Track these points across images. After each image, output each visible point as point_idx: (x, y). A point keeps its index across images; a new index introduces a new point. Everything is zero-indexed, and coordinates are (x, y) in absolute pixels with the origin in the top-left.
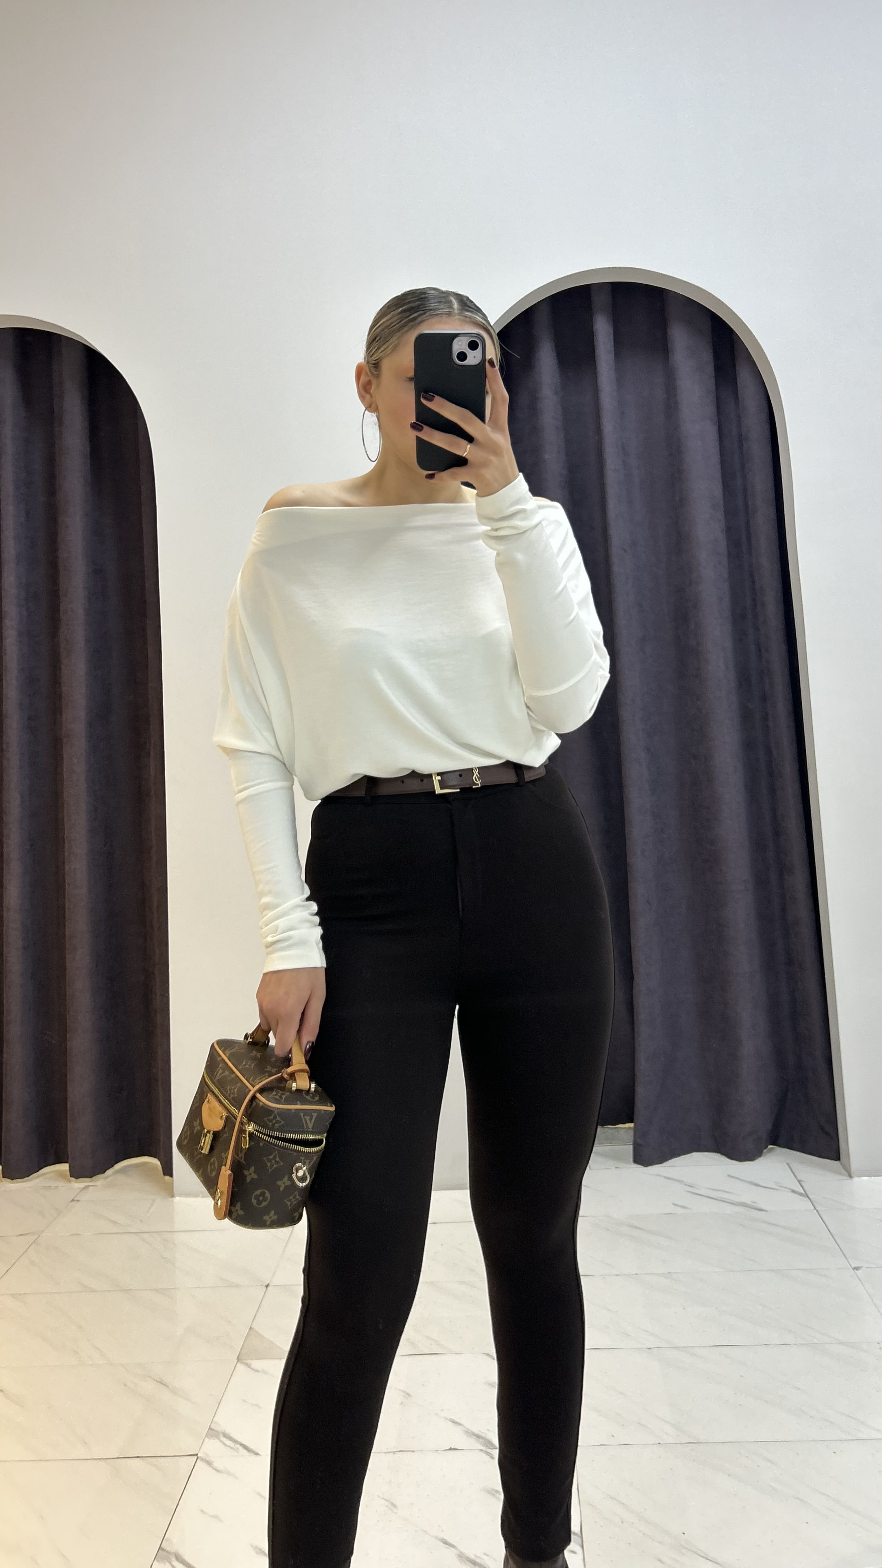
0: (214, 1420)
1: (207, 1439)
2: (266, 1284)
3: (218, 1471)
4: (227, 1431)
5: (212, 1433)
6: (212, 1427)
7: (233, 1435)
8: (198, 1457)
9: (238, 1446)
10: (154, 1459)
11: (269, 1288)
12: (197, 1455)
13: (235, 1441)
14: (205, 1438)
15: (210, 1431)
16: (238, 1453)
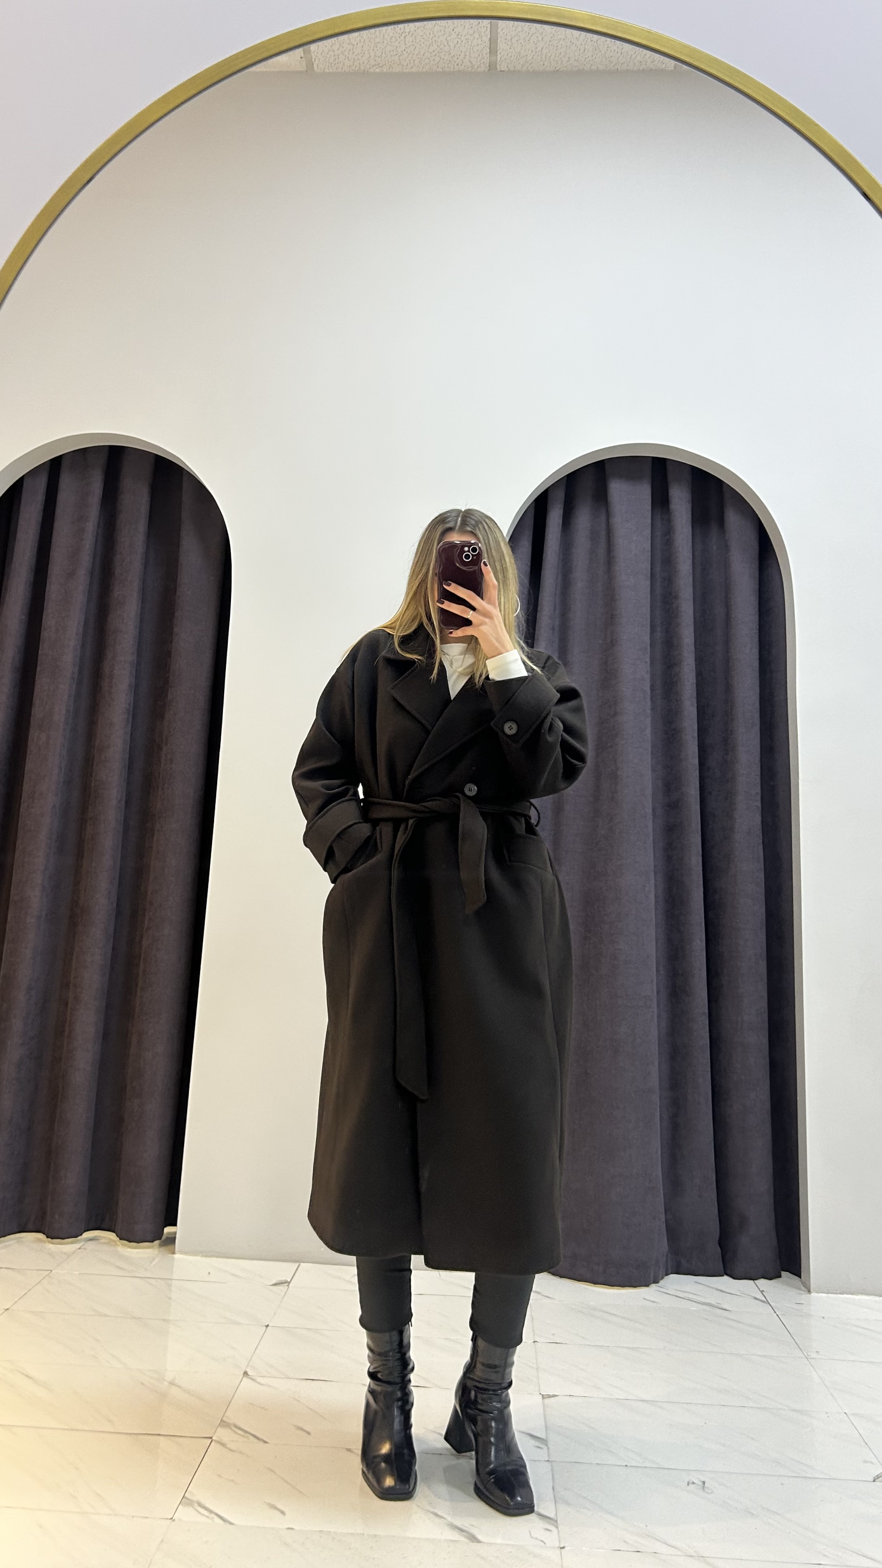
0: (225, 1415)
1: (219, 1429)
2: (266, 1325)
3: (231, 1450)
4: (238, 1424)
5: (224, 1424)
6: (224, 1419)
7: (243, 1427)
8: (211, 1441)
9: (247, 1435)
10: (173, 1438)
11: (268, 1327)
12: (211, 1438)
13: (246, 1432)
14: (217, 1428)
15: (222, 1423)
16: (249, 1439)
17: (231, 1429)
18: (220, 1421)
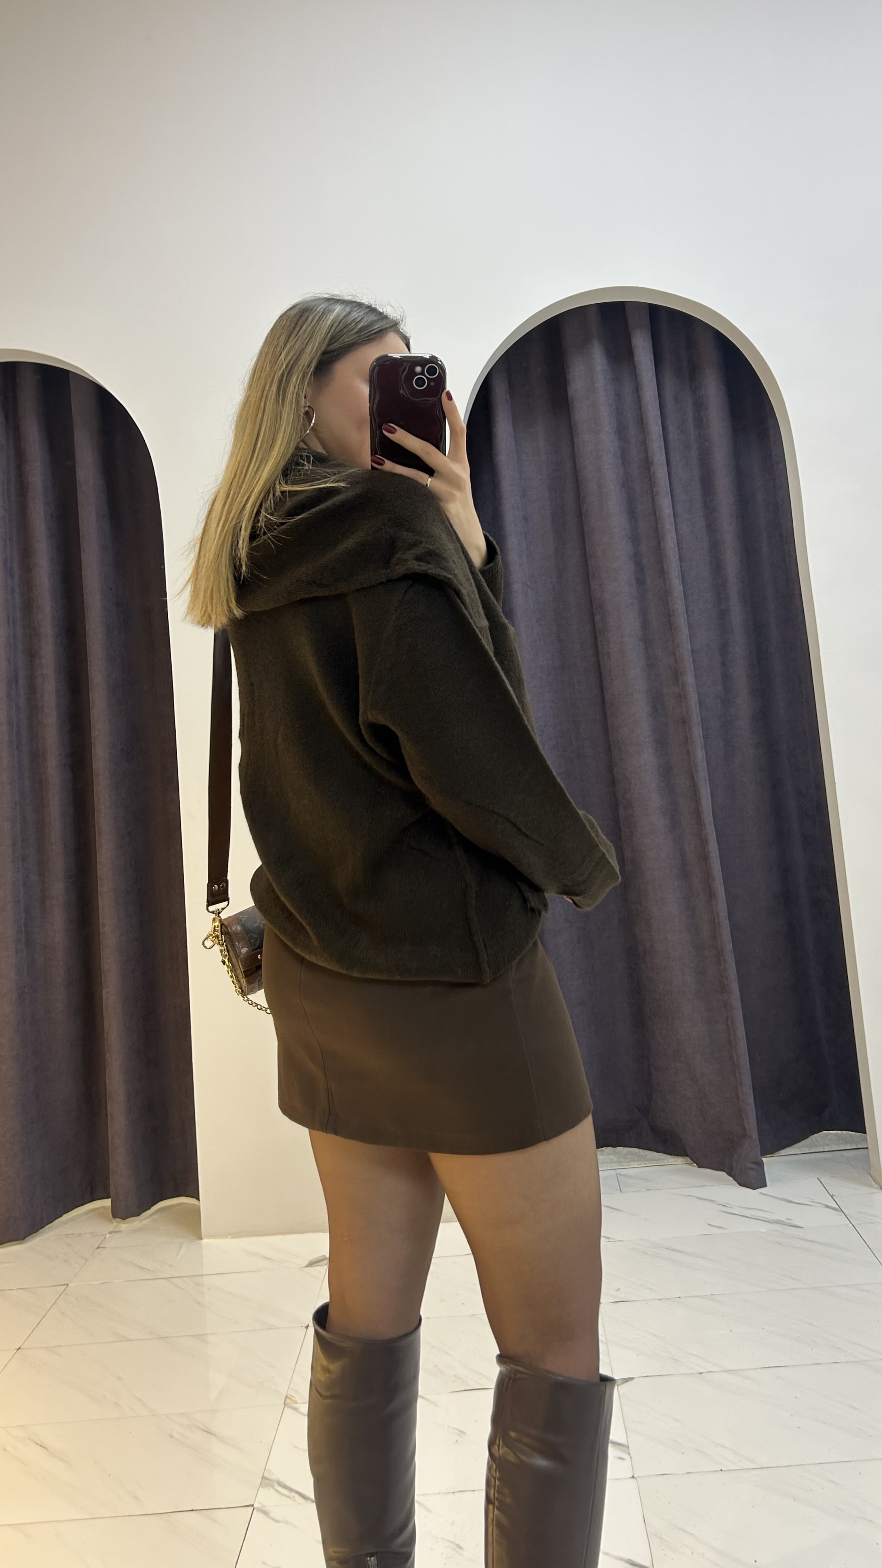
0: (267, 1468)
1: (261, 1489)
4: (282, 1480)
5: (266, 1481)
6: (266, 1475)
7: (288, 1484)
8: (254, 1508)
9: (293, 1494)
13: (291, 1490)
14: (259, 1487)
15: (264, 1480)
16: (295, 1501)
17: (273, 1488)
18: (261, 1476)
